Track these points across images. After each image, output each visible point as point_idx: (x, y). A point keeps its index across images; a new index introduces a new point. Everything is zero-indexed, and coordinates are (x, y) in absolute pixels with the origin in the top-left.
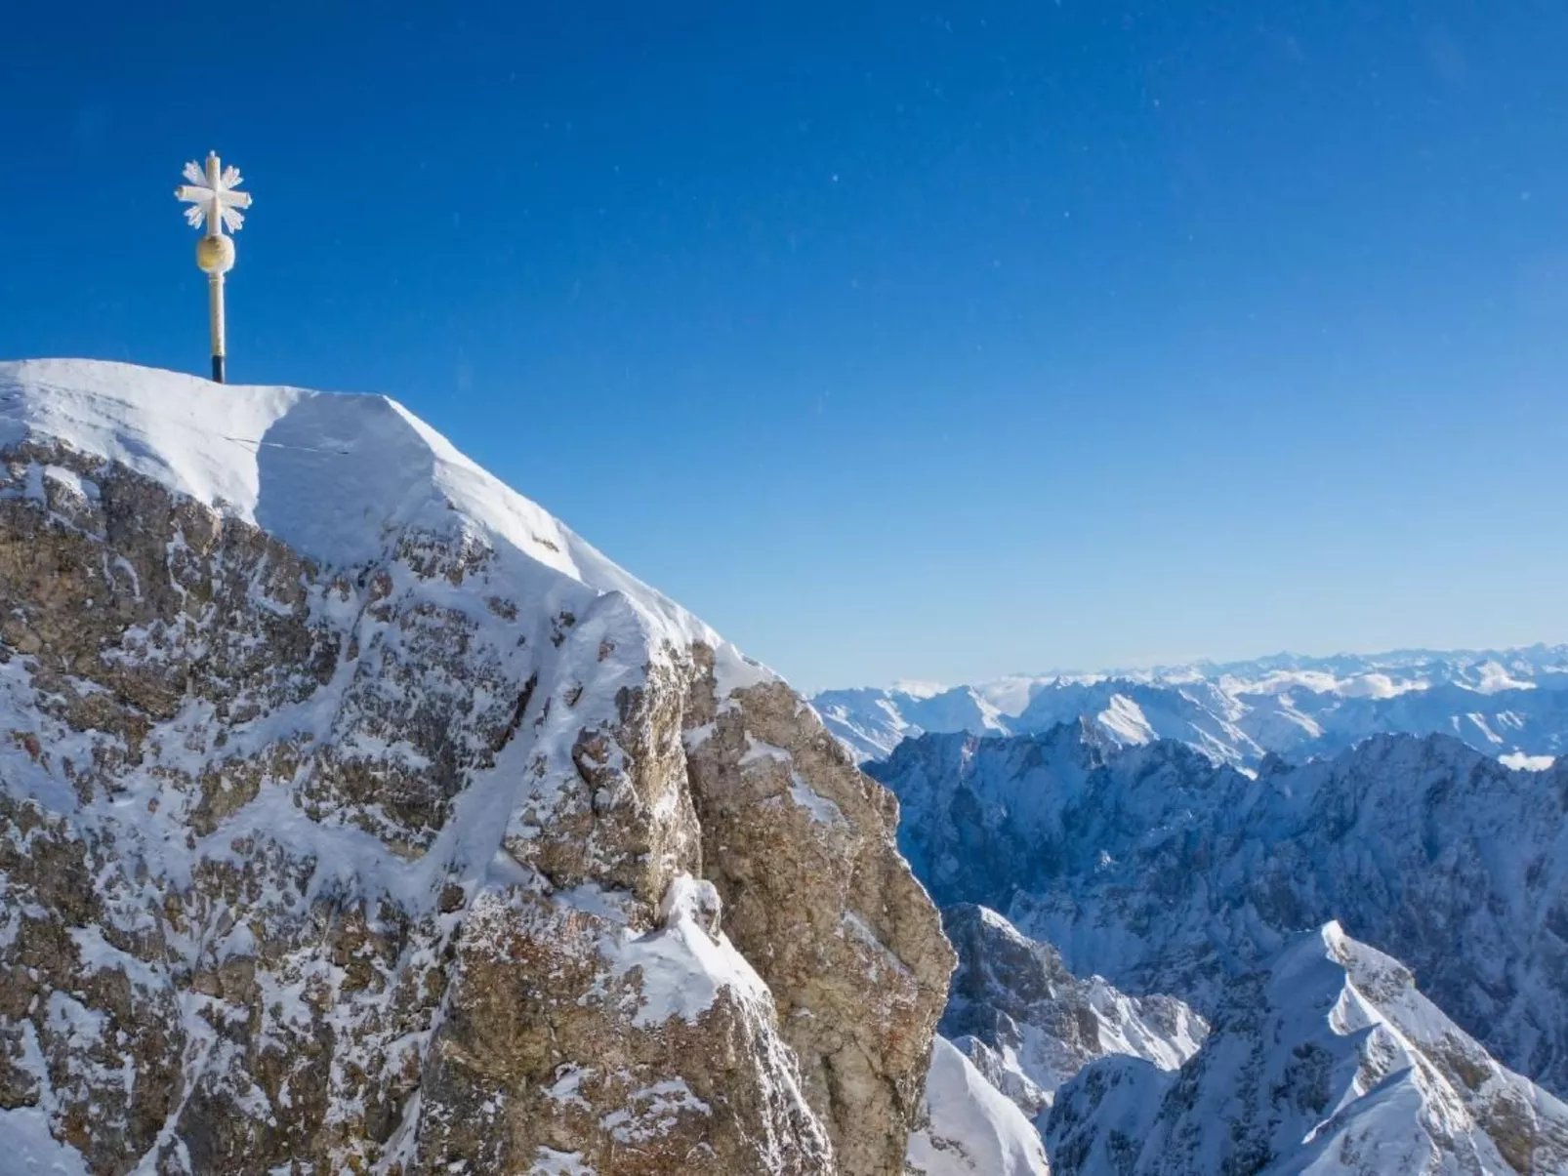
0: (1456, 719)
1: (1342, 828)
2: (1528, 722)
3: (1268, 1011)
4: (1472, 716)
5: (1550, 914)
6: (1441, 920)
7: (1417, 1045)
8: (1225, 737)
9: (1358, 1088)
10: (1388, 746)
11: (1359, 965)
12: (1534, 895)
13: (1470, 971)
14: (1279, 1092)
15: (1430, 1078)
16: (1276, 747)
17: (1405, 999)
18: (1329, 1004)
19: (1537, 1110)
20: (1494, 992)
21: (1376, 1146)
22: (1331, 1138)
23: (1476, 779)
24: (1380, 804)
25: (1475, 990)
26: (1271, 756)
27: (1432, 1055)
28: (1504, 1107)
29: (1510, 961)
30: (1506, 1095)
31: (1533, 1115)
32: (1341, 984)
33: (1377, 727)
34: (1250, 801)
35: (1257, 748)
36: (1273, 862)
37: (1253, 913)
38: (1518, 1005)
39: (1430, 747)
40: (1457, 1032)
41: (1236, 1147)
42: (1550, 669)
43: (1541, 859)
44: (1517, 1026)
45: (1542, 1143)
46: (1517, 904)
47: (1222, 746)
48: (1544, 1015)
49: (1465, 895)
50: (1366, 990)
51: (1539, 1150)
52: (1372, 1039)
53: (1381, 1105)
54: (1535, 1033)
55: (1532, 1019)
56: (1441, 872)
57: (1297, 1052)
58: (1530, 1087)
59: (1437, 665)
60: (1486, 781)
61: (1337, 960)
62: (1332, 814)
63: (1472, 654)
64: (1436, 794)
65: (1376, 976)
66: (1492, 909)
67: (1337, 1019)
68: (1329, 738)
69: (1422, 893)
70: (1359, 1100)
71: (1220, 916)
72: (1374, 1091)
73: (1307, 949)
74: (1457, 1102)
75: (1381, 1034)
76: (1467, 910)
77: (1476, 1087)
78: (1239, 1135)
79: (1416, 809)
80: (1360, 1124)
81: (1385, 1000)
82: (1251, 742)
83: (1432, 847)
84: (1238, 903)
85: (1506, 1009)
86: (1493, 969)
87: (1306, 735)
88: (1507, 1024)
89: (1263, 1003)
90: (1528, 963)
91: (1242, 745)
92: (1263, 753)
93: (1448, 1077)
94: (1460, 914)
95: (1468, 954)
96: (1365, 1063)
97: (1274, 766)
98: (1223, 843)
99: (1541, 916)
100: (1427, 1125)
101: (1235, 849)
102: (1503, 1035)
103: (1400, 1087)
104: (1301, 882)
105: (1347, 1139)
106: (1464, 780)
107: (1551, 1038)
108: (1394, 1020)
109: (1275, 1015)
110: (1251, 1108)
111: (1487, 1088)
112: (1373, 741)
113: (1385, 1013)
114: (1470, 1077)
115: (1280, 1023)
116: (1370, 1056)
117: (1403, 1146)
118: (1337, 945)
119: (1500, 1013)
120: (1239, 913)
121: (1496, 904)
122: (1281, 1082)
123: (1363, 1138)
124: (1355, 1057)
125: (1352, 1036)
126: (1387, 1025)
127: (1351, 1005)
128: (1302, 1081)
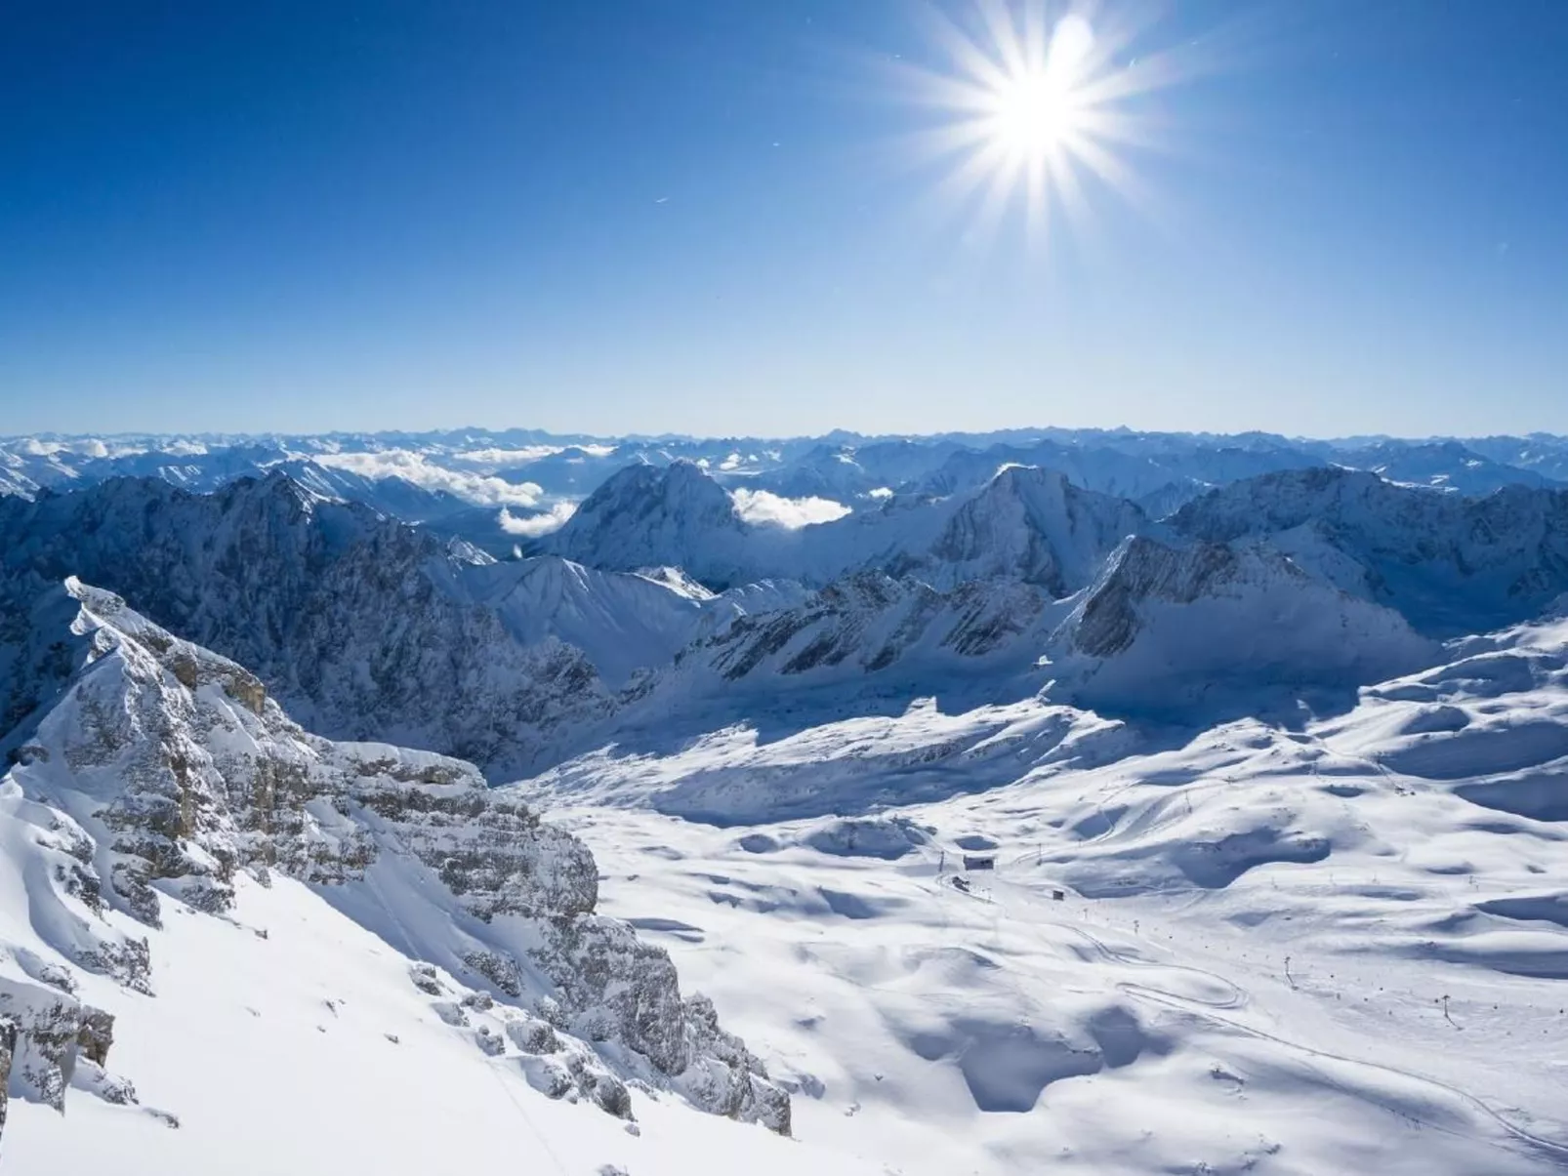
0: (161, 469)
1: (93, 527)
2: (203, 471)
3: (31, 628)
4: (172, 468)
5: (216, 563)
6: (156, 571)
7: (129, 635)
8: (11, 479)
9: (90, 659)
10: (119, 484)
11: (90, 598)
12: (208, 555)
13: (174, 595)
14: (41, 670)
15: (134, 649)
16: (47, 485)
17: (120, 612)
18: (71, 619)
19: (198, 657)
20: (188, 603)
21: (99, 688)
22: (70, 688)
23: (173, 499)
24: (118, 514)
25: (177, 603)
26: (44, 489)
27: (137, 638)
28: (180, 658)
29: (196, 587)
30: (180, 652)
31: (196, 659)
32: (79, 608)
33: (114, 473)
34: (31, 514)
35: (35, 484)
36: (49, 547)
37: (37, 576)
38: (201, 607)
39: (146, 484)
40: (152, 625)
41: (14, 703)
42: (215, 445)
43: (211, 538)
44: (200, 619)
45: (200, 672)
46: (200, 561)
47: (9, 484)
48: (214, 611)
49: (170, 558)
50: (96, 611)
51: (200, 675)
52: (98, 635)
53: (102, 668)
54: (211, 620)
55: (209, 613)
56: (156, 546)
57: (52, 648)
58: (194, 646)
59: (149, 442)
60: (180, 500)
61: (75, 596)
62: (87, 519)
63: (169, 436)
64: (152, 508)
65: (102, 602)
66: (184, 563)
67: (77, 627)
68: (82, 480)
69: (145, 559)
70: (91, 664)
71: (13, 579)
72: (97, 660)
73: (57, 592)
74: (153, 660)
75: (104, 632)
76: (172, 564)
77: (164, 651)
78: (15, 696)
79: (139, 514)
80: (88, 679)
81: (108, 614)
82: (29, 481)
83: (150, 534)
84: (24, 571)
85: (195, 610)
86: (188, 592)
87: (67, 477)
88: (196, 617)
89: (27, 624)
90: (206, 588)
91: (23, 483)
92: (39, 488)
93: (146, 647)
94: (167, 568)
95: (172, 586)
96: (95, 648)
97: (45, 494)
98: (13, 538)
99: (212, 565)
100: (129, 673)
101: (21, 542)
102: (194, 623)
103: (111, 657)
104: (69, 556)
105: (80, 689)
106: (167, 499)
107: (219, 622)
108: (114, 624)
109: (36, 629)
110: (22, 682)
111: (169, 650)
112: (111, 481)
113: (108, 621)
114: (158, 646)
115: (39, 633)
116: (98, 644)
117: (113, 686)
118: (76, 589)
119: (191, 614)
120: (27, 577)
121: (187, 561)
122: (41, 664)
123: (90, 686)
124: (88, 644)
125: (86, 635)
126: (108, 627)
127: (86, 619)
128: (56, 662)
